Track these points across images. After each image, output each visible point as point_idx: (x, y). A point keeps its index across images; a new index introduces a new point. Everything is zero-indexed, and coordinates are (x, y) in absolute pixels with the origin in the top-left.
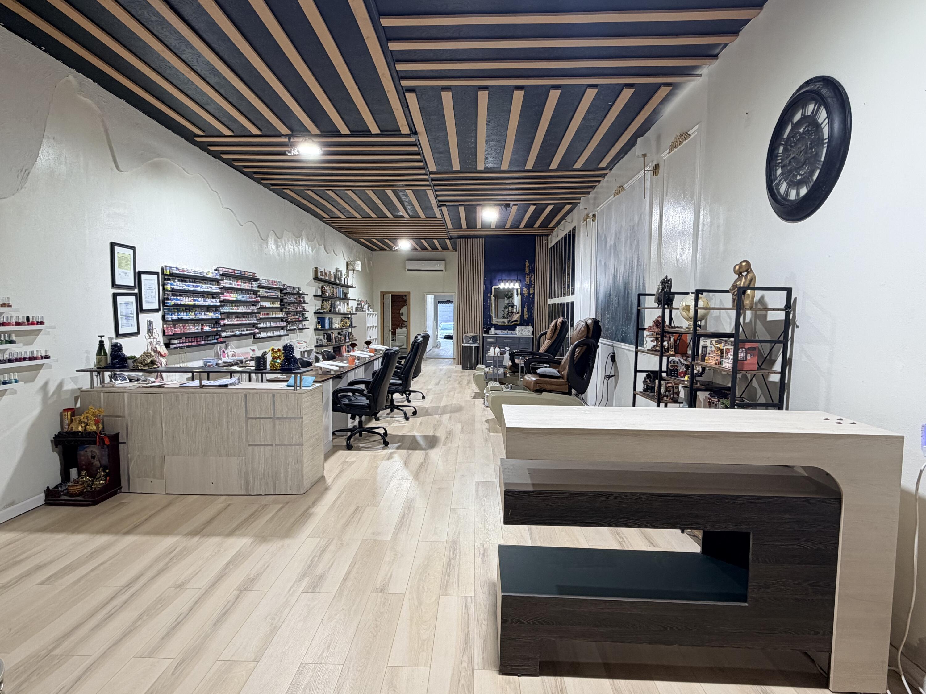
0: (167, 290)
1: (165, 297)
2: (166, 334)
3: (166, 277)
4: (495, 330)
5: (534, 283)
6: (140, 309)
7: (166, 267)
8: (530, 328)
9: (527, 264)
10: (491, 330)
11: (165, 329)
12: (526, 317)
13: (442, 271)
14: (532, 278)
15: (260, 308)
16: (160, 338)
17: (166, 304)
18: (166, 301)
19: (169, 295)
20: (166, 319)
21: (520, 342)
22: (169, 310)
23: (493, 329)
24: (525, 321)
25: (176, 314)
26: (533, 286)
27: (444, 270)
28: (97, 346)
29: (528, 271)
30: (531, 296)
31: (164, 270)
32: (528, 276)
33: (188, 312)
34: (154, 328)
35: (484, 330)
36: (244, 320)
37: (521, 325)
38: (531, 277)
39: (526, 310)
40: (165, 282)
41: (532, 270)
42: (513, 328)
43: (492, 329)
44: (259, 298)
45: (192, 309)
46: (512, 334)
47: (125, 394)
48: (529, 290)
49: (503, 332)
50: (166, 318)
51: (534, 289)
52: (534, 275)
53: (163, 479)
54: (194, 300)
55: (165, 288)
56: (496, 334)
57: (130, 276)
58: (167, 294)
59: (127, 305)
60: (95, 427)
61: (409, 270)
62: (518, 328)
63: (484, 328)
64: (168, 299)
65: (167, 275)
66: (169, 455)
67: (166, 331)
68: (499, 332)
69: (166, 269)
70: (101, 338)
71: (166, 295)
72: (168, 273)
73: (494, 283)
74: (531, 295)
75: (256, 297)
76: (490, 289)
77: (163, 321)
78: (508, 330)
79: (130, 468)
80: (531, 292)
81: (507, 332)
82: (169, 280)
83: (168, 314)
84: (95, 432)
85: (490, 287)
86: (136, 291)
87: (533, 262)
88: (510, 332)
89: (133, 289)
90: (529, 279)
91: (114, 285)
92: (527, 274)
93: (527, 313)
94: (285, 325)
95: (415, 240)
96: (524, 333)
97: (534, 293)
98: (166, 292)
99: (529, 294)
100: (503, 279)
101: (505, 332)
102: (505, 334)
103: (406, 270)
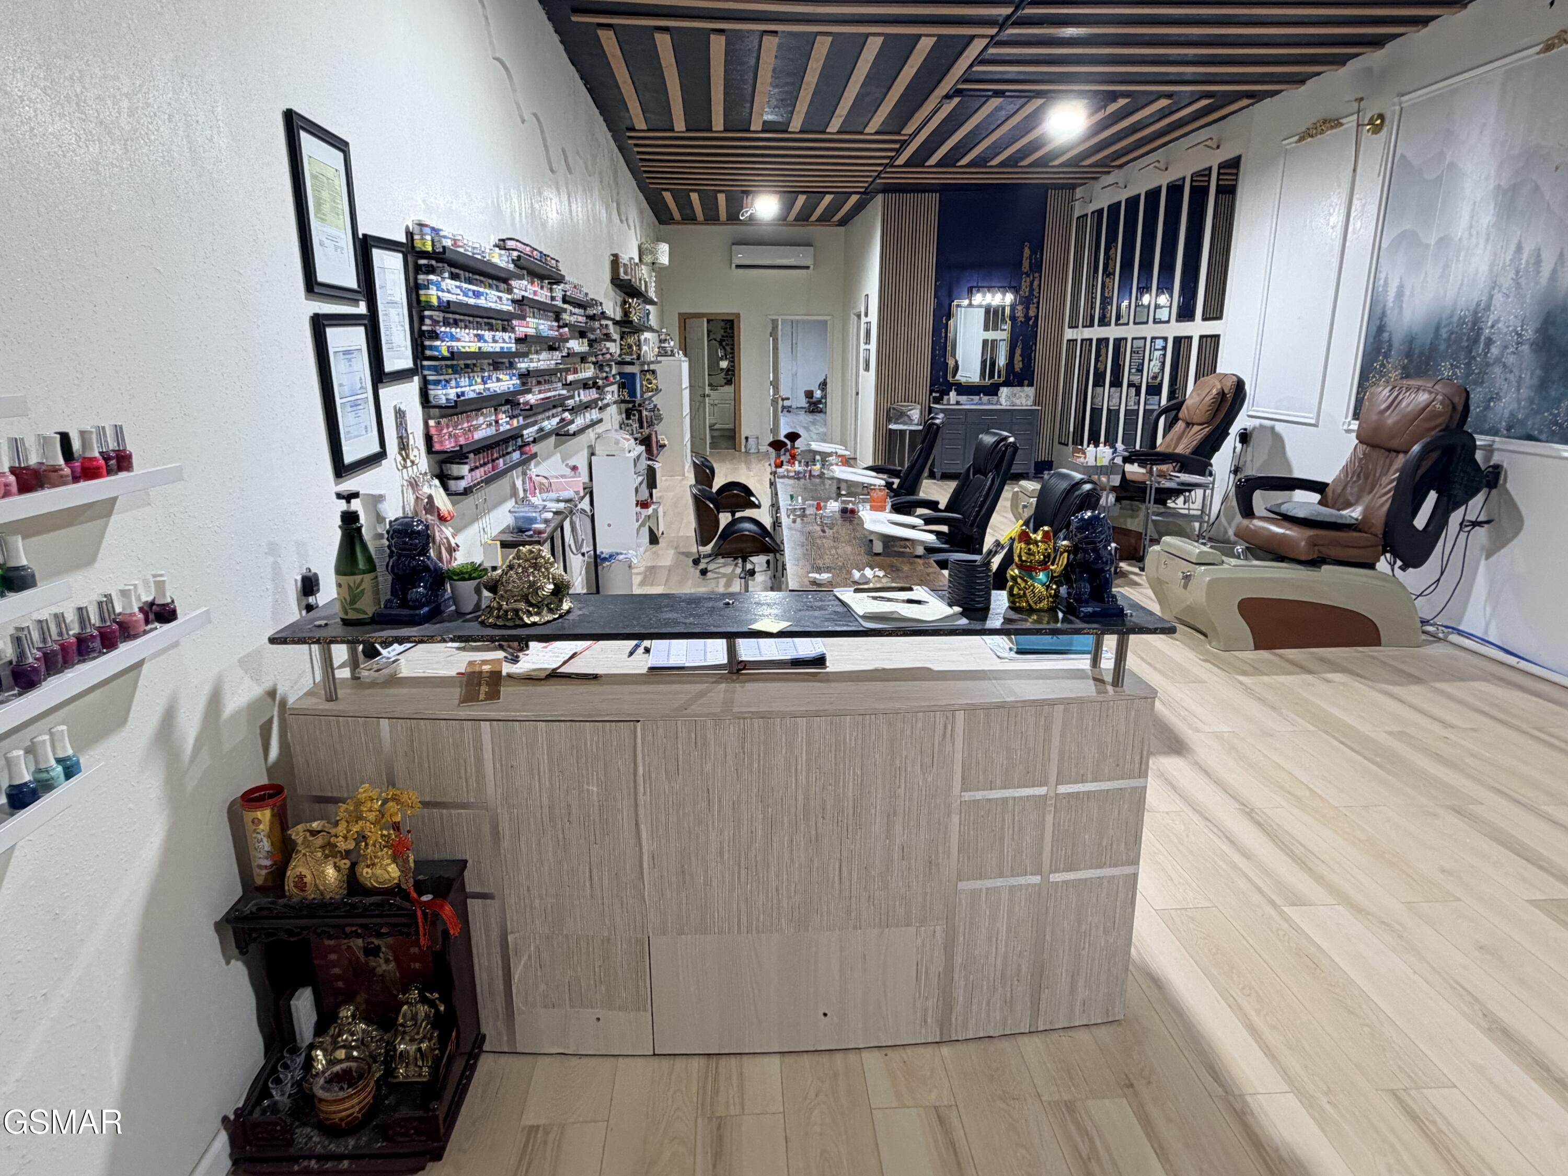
0: (431, 307)
1: (424, 328)
2: (437, 447)
3: (422, 262)
4: (958, 394)
5: (1039, 293)
6: (379, 376)
7: (421, 225)
8: (1030, 391)
9: (1027, 252)
10: (948, 394)
11: (433, 431)
12: (1018, 366)
13: (808, 268)
14: (1036, 283)
15: (568, 355)
16: (422, 462)
17: (428, 353)
18: (427, 343)
19: (435, 322)
20: (433, 402)
21: (1015, 421)
22: (436, 370)
23: (953, 394)
24: (1016, 375)
25: (453, 383)
26: (1035, 300)
27: (812, 267)
28: (336, 536)
29: (1028, 268)
30: (1031, 322)
31: (416, 237)
32: (1028, 280)
33: (471, 375)
34: (409, 431)
35: (934, 394)
36: (549, 390)
37: (1007, 384)
38: (1033, 280)
39: (1018, 351)
40: (421, 277)
41: (1037, 266)
42: (993, 390)
43: (951, 393)
44: (566, 329)
45: (475, 365)
46: (990, 403)
47: (485, 726)
48: (1028, 308)
49: (972, 400)
50: (431, 398)
51: (1038, 308)
52: (1041, 277)
53: (645, 1010)
54: (480, 338)
55: (423, 298)
56: (958, 403)
57: (345, 251)
58: (431, 317)
59: (350, 360)
60: (394, 871)
61: (738, 267)
62: (1004, 391)
63: (931, 392)
64: (434, 336)
65: (424, 254)
66: (664, 932)
67: (435, 439)
68: (963, 399)
69: (422, 234)
70: (348, 502)
71: (428, 321)
72: (429, 248)
73: (955, 294)
74: (1030, 319)
75: (559, 327)
76: (947, 307)
77: (424, 407)
78: (985, 395)
79: (516, 978)
80: (1032, 313)
81: (980, 399)
82: (431, 270)
83: (437, 382)
84: (397, 891)
85: (947, 302)
86: (362, 308)
87: (1038, 247)
88: (985, 399)
89: (355, 302)
90: (1028, 284)
91: (312, 285)
92: (1026, 273)
93: (1020, 359)
94: (597, 396)
95: (787, 195)
96: (1018, 402)
97: (1037, 317)
98: (427, 313)
99: (1027, 318)
100: (980, 285)
101: (976, 398)
102: (976, 404)
103: (734, 266)
